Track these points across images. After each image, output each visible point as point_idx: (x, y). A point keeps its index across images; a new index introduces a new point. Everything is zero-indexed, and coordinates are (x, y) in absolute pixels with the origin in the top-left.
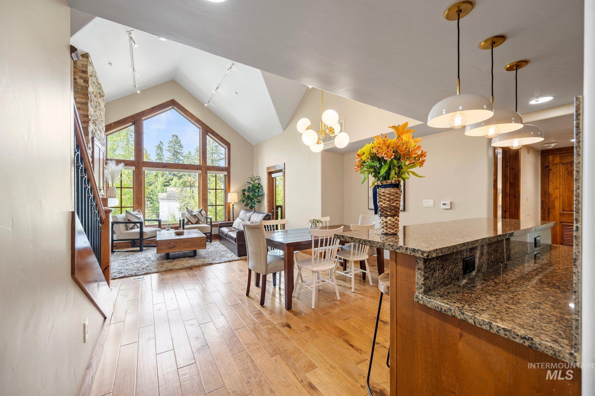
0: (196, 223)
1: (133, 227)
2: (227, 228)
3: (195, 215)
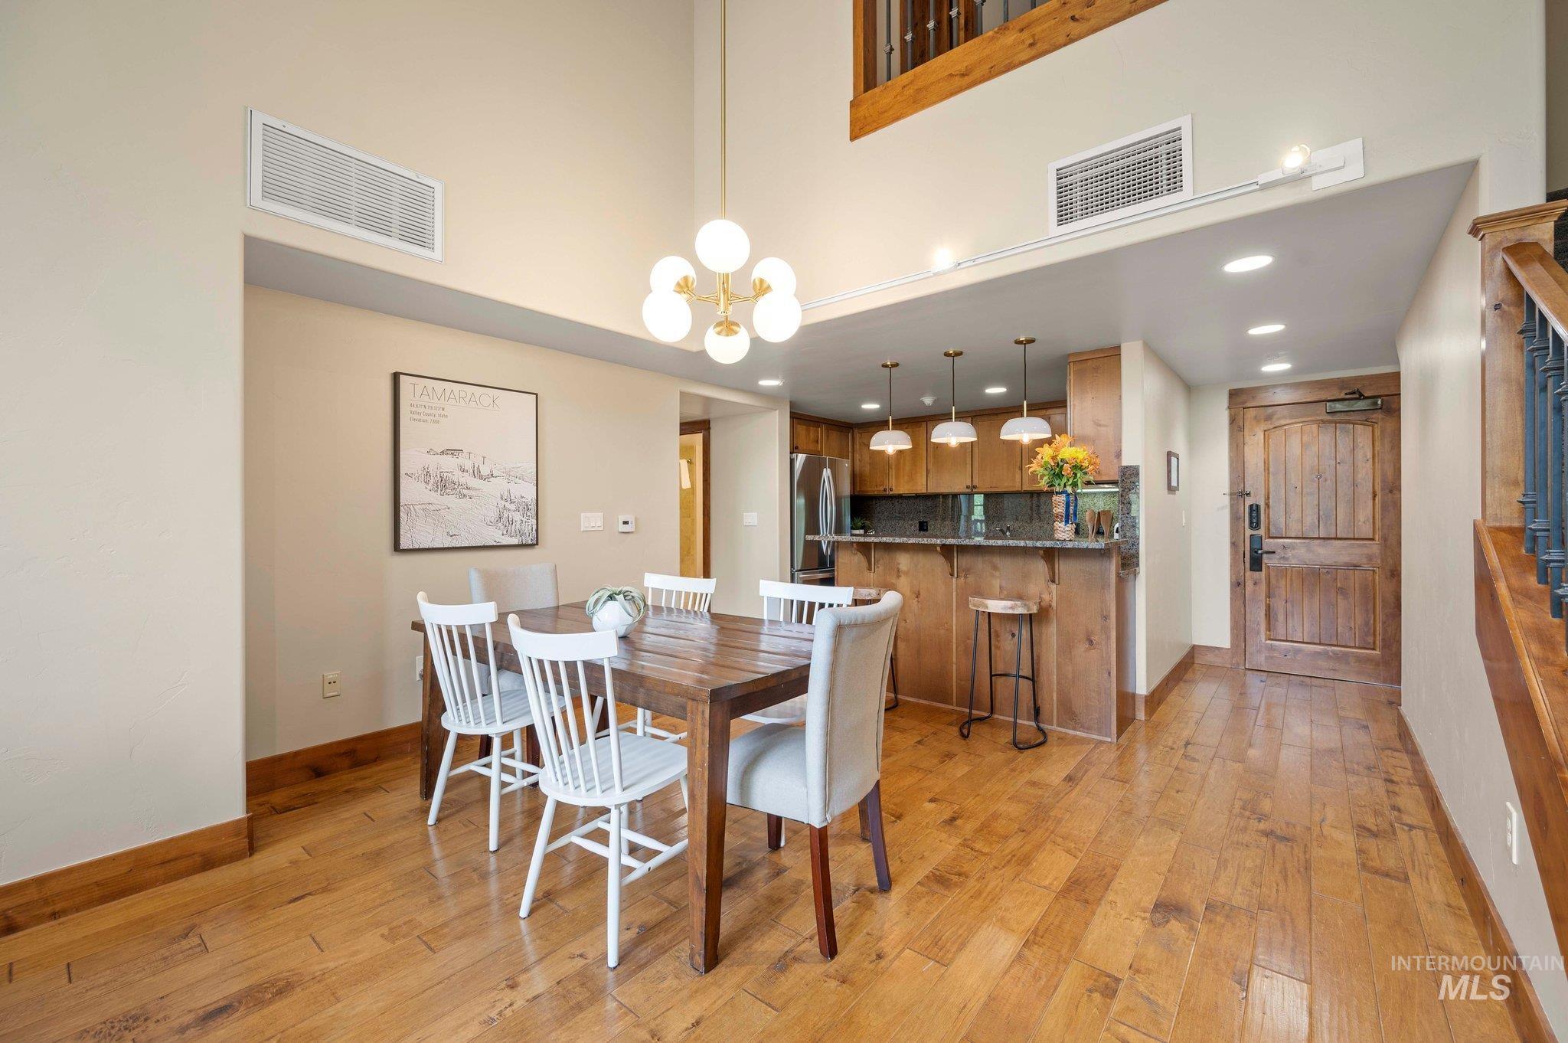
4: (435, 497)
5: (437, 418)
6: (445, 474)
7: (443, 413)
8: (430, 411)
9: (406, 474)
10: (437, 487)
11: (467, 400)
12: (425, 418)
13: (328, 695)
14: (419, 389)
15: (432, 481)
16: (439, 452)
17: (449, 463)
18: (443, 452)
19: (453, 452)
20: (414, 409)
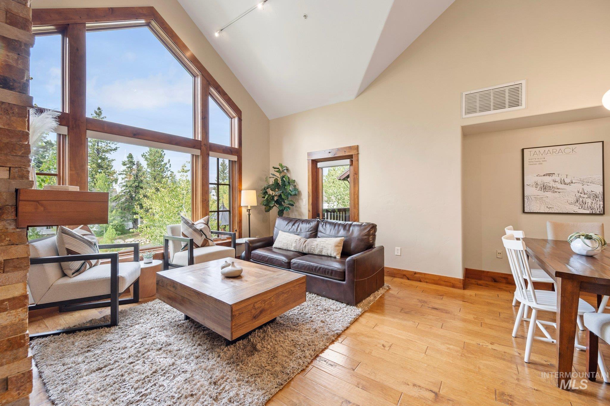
0: (203, 246)
1: (83, 268)
2: (264, 249)
3: (201, 230)
4: (541, 193)
5: (541, 162)
6: (545, 184)
7: (544, 160)
8: (538, 160)
9: (527, 185)
10: (542, 189)
11: (557, 152)
12: (535, 163)
13: (498, 257)
14: (532, 153)
15: (539, 187)
16: (542, 175)
17: (547, 179)
18: (544, 175)
19: (549, 175)
20: (530, 161)
